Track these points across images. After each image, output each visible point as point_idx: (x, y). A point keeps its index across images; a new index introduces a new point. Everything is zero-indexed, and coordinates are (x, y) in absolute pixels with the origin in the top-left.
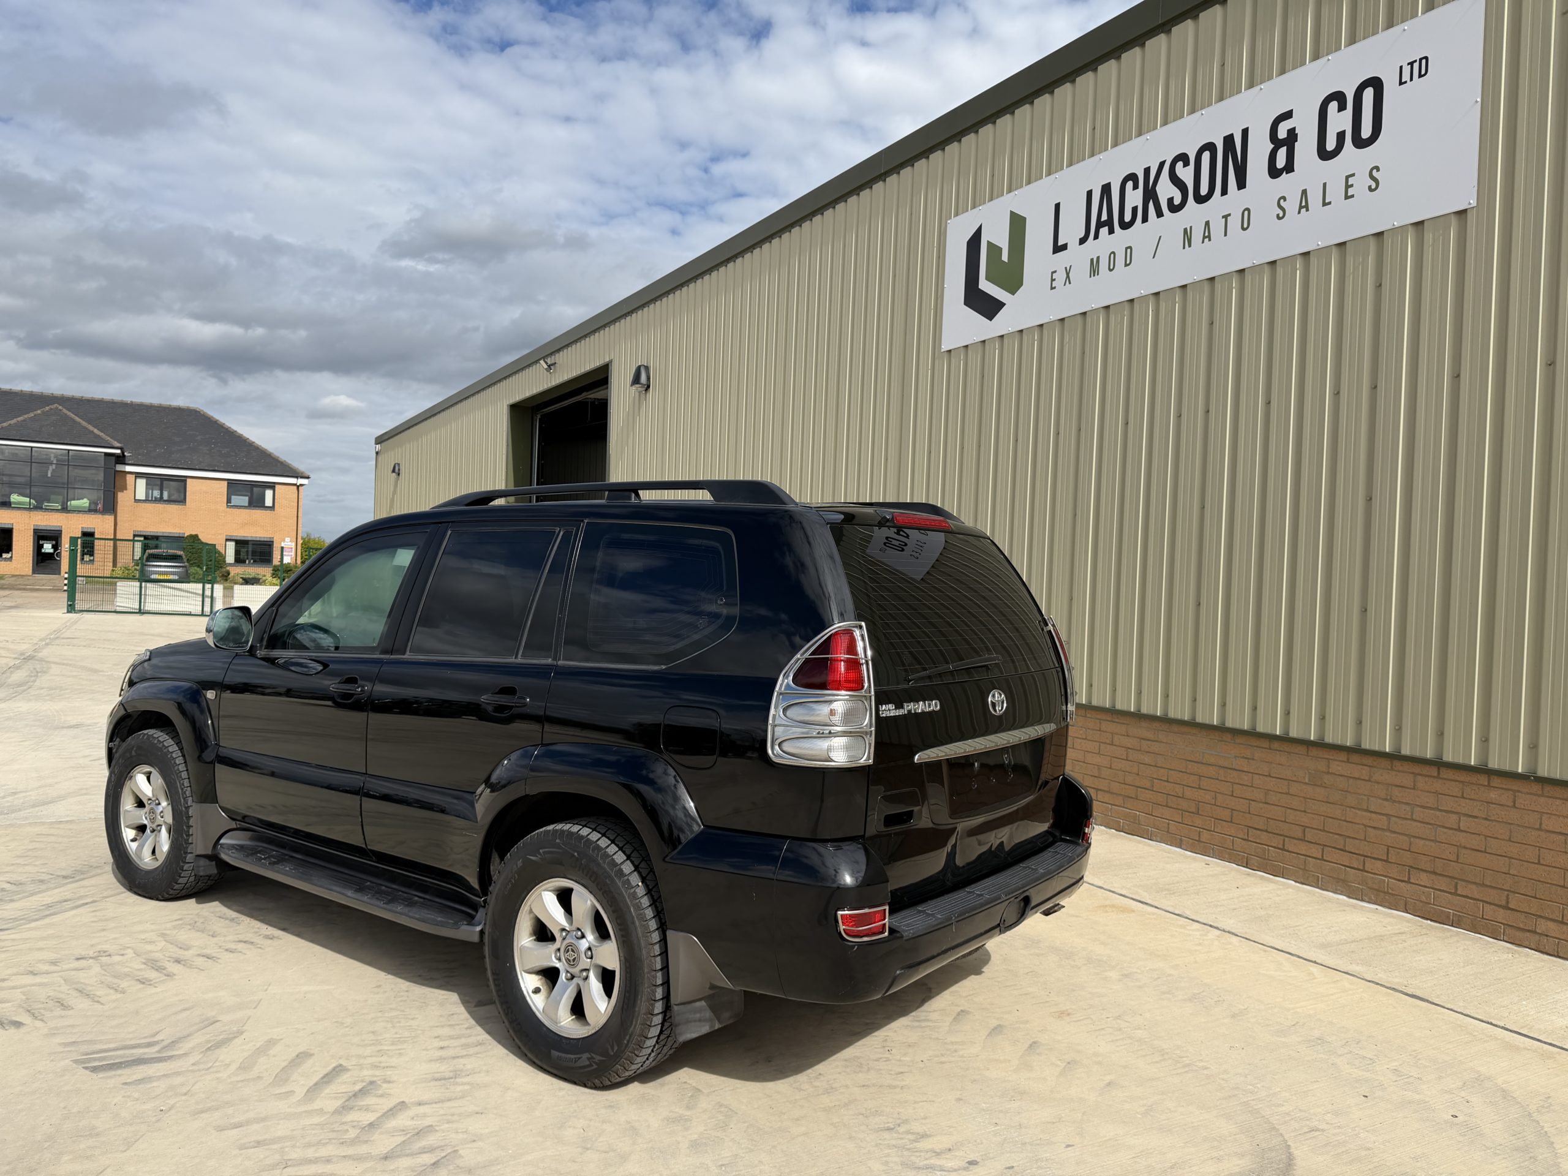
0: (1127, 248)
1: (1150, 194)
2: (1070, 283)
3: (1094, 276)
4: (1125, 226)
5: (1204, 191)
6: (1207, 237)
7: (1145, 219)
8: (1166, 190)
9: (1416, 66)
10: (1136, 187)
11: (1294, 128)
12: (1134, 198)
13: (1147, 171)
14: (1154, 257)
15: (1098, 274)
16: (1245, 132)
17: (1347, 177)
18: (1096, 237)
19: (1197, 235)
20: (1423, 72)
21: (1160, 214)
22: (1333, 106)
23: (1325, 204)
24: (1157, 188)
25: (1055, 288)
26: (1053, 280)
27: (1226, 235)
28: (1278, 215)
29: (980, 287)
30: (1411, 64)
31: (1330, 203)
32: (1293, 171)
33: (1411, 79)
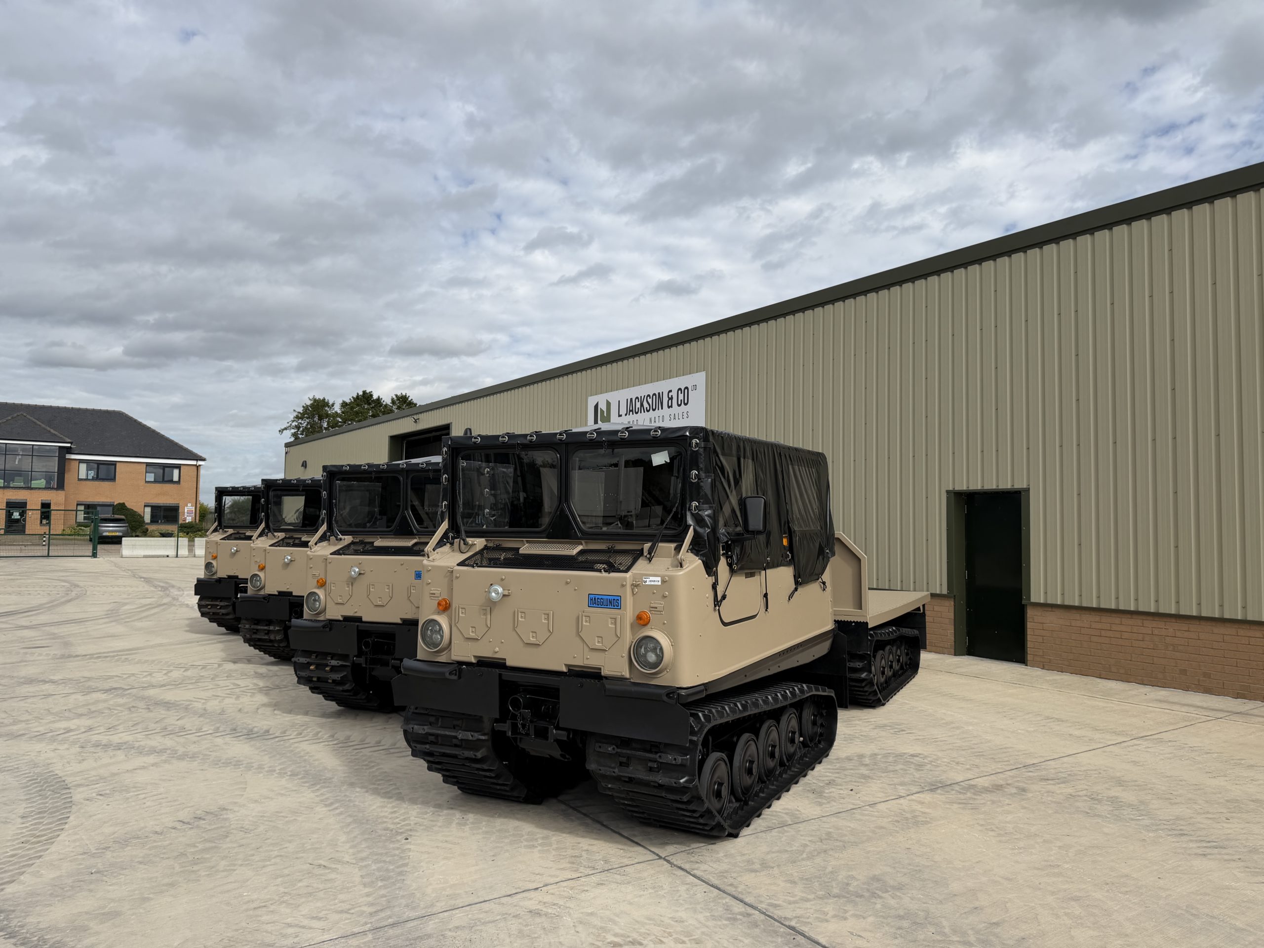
1: (642, 405)
4: (637, 413)
8: (646, 405)
12: (638, 405)
13: (641, 397)
16: (663, 393)
17: (683, 411)
20: (695, 388)
21: (644, 412)
22: (680, 392)
23: (679, 417)
24: (644, 403)
30: (692, 386)
32: (673, 406)
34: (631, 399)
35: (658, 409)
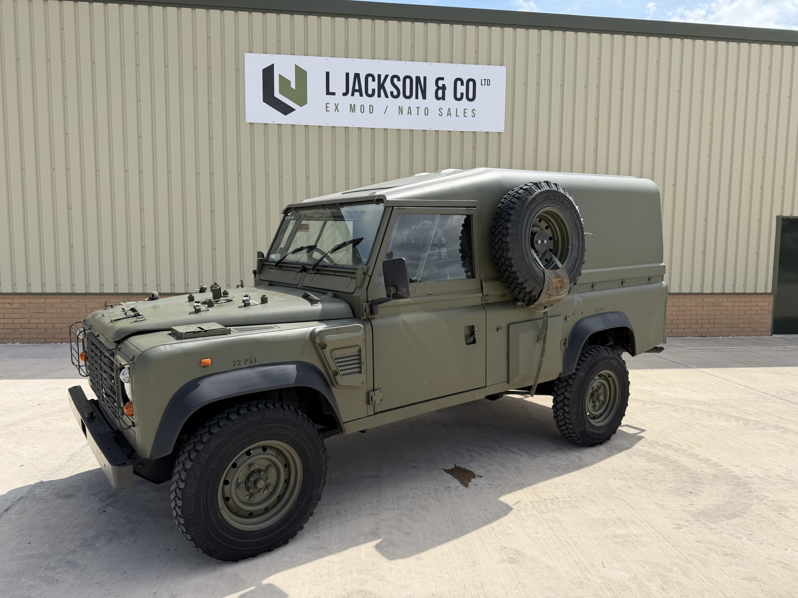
0: (370, 106)
2: (338, 111)
3: (353, 112)
4: (368, 95)
5: (408, 94)
6: (410, 113)
7: (379, 96)
8: (388, 86)
9: (486, 81)
10: (374, 80)
11: (445, 85)
14: (384, 113)
15: (355, 112)
16: (425, 78)
17: (465, 109)
18: (353, 95)
19: (405, 111)
20: (488, 84)
22: (459, 83)
23: (457, 116)
24: (385, 85)
25: (329, 111)
26: (327, 107)
27: (418, 114)
28: (439, 114)
29: (275, 96)
30: (485, 80)
31: (458, 116)
32: (444, 100)
33: (485, 85)
34: (357, 76)
35: (417, 97)
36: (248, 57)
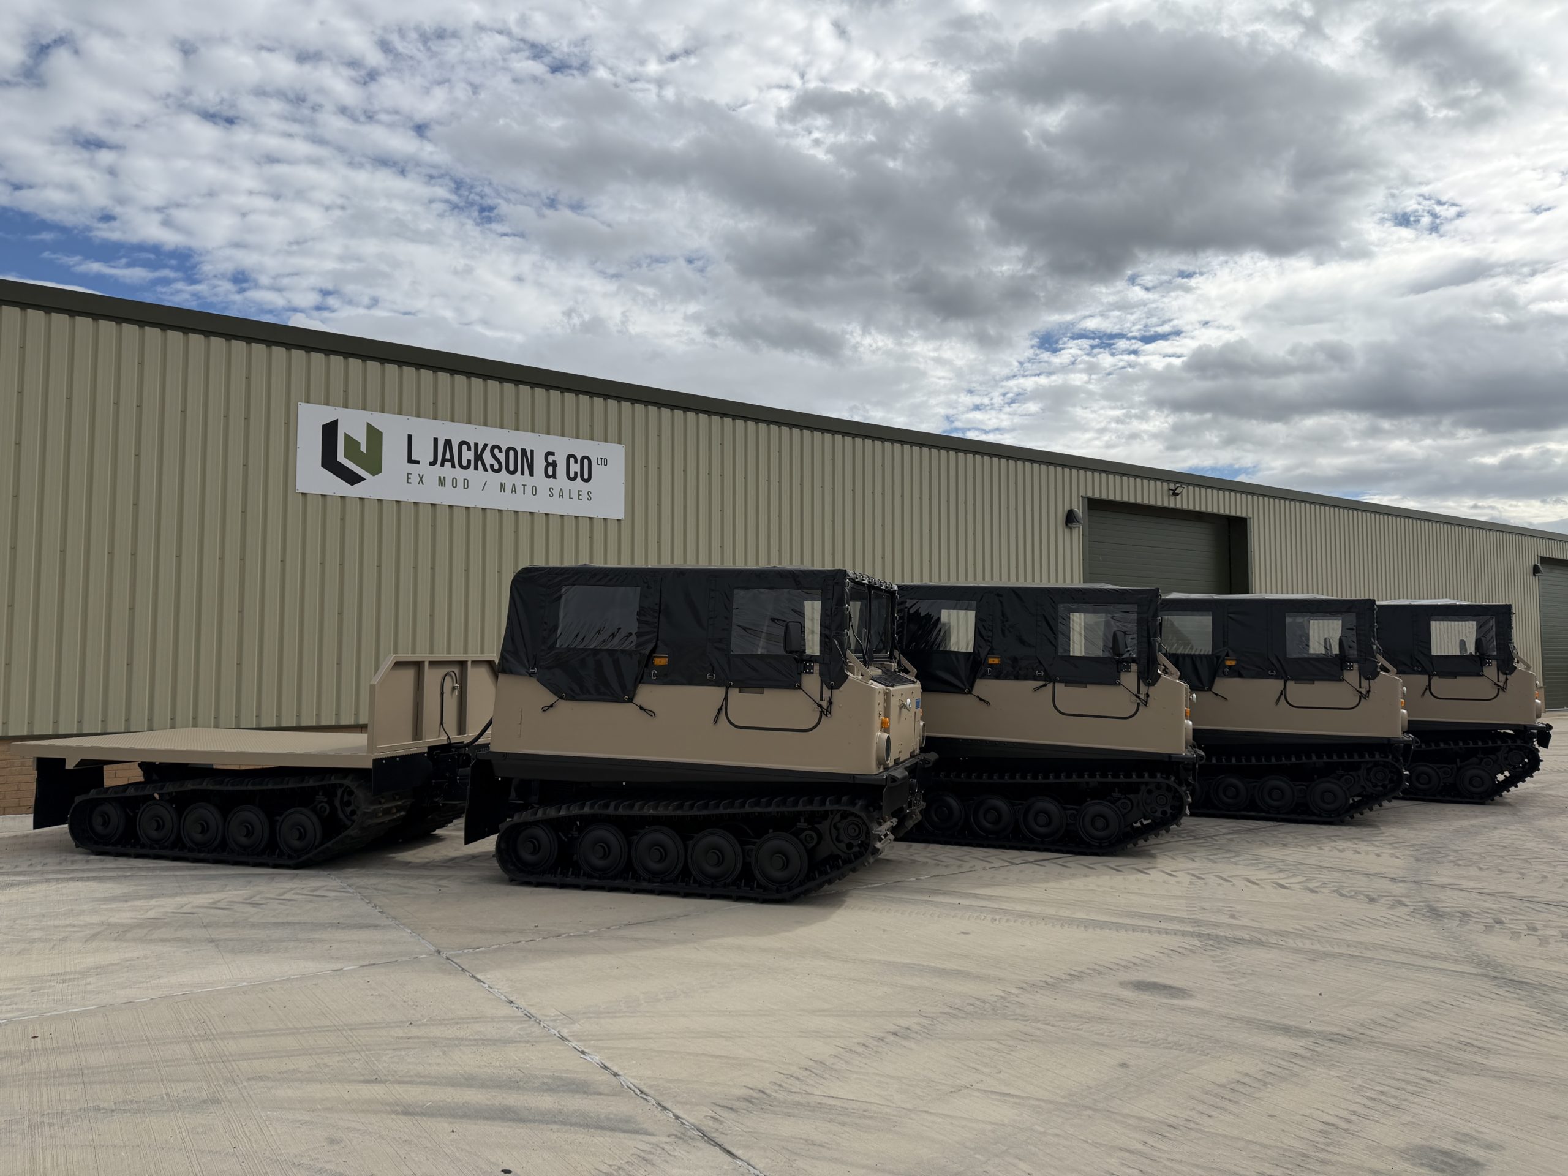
0: (464, 480)
1: (479, 457)
2: (423, 484)
3: (442, 486)
4: (461, 466)
5: (512, 468)
6: (514, 490)
7: (476, 468)
8: (487, 458)
9: (603, 460)
10: (469, 449)
12: (468, 455)
13: (476, 445)
14: (482, 490)
15: (445, 486)
16: (532, 451)
17: (579, 491)
18: (442, 465)
19: (509, 488)
20: (606, 463)
21: (485, 469)
22: (572, 460)
23: (570, 498)
24: (484, 456)
25: (411, 483)
26: (408, 478)
27: (524, 494)
28: (550, 494)
29: (339, 460)
31: (572, 498)
32: (555, 478)
33: (602, 464)
34: (448, 443)
35: (523, 473)
36: (303, 408)
